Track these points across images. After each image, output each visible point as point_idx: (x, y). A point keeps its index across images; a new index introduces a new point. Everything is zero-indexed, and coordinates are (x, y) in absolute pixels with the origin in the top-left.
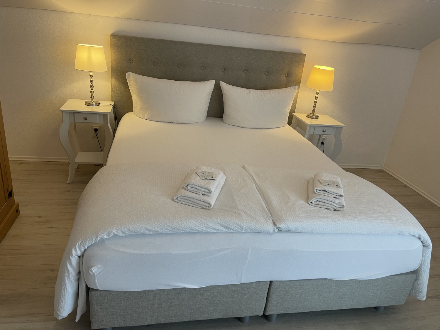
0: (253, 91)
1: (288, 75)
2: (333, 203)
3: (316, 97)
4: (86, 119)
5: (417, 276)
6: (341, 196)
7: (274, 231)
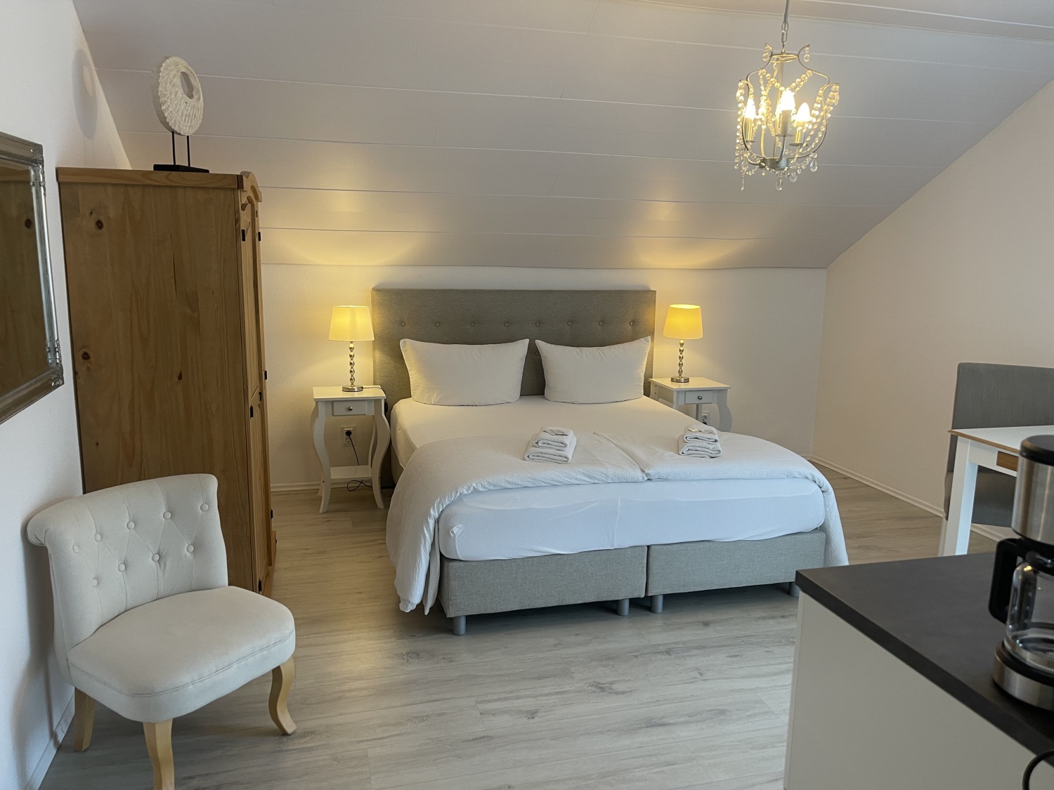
0: (585, 349)
1: (634, 323)
2: (707, 450)
3: (680, 350)
4: (351, 410)
5: (826, 535)
6: (716, 441)
7: (643, 478)
